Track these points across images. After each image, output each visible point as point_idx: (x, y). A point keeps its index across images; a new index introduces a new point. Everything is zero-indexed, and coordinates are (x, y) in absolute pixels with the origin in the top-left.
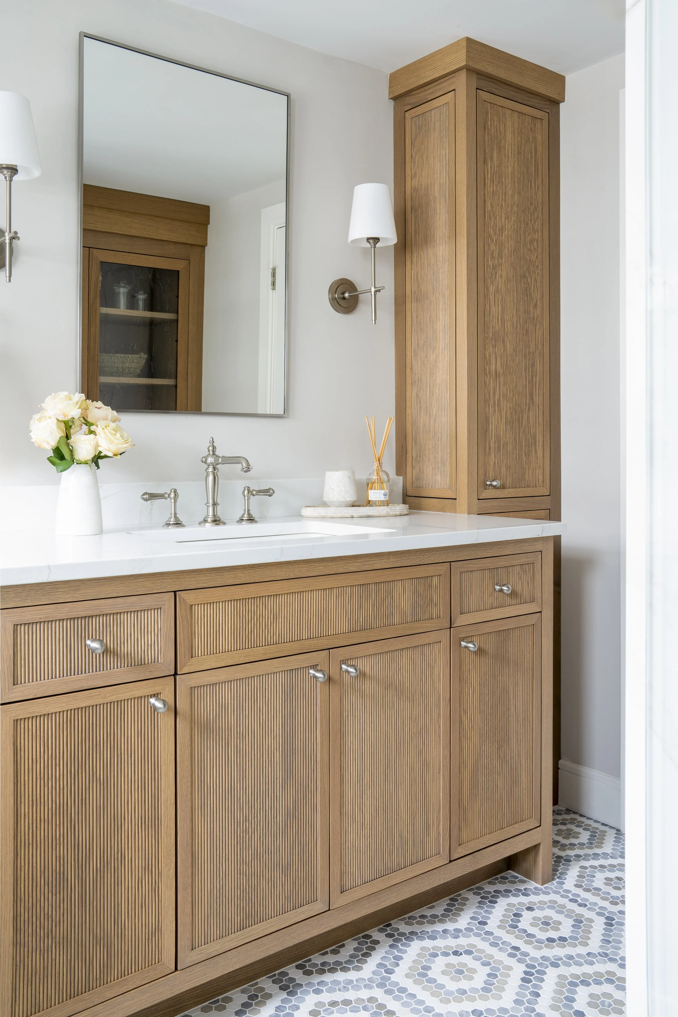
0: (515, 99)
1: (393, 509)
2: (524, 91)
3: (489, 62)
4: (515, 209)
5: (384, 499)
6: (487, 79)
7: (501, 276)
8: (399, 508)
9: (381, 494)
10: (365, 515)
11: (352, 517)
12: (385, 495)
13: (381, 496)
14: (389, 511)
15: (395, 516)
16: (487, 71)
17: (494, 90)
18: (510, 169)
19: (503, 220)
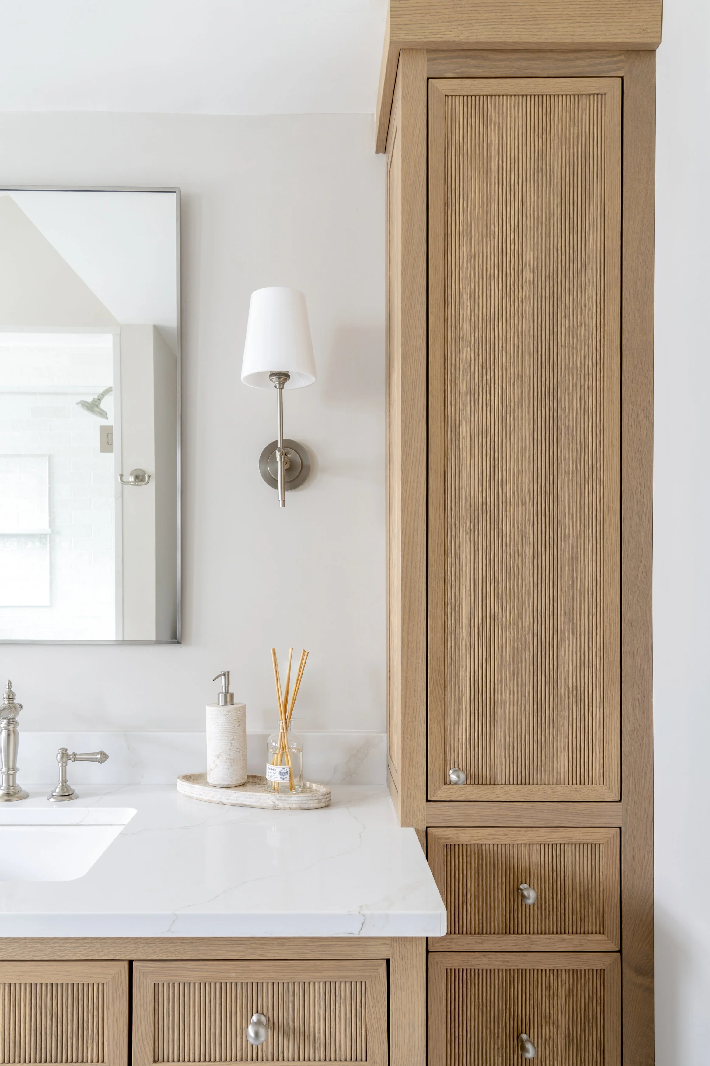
0: (529, 72)
1: (283, 799)
2: (552, 51)
3: (448, 22)
4: (527, 275)
5: (281, 780)
6: (456, 54)
7: (489, 404)
8: (297, 799)
9: (275, 772)
10: (240, 804)
11: (223, 804)
12: (282, 774)
13: (276, 775)
14: (276, 801)
15: (291, 809)
16: (446, 39)
17: (473, 70)
18: (515, 206)
19: (495, 301)
